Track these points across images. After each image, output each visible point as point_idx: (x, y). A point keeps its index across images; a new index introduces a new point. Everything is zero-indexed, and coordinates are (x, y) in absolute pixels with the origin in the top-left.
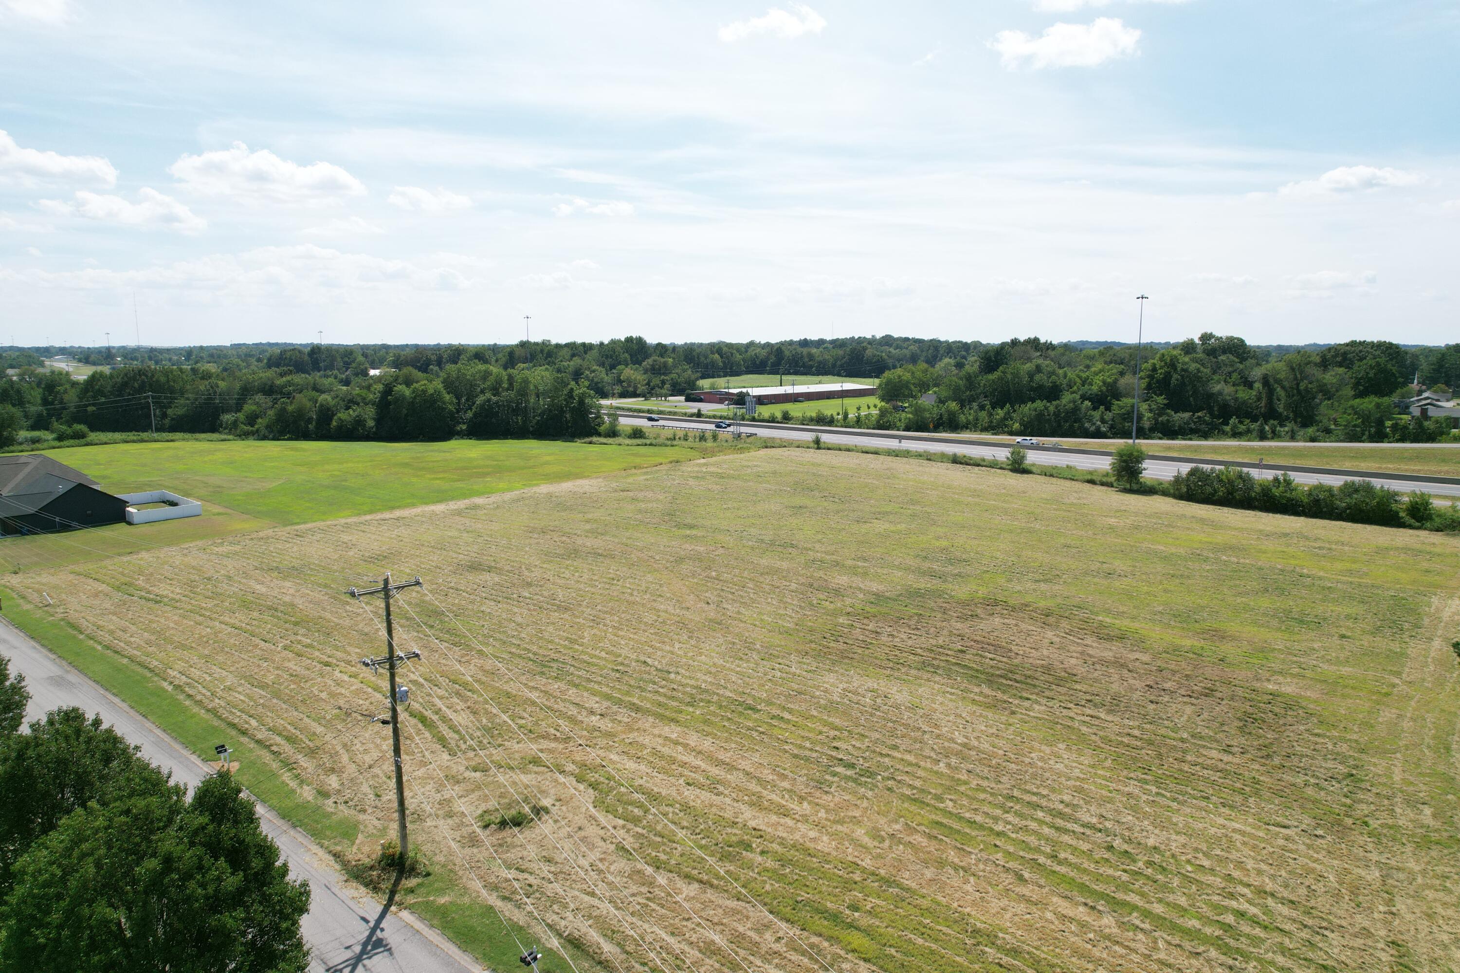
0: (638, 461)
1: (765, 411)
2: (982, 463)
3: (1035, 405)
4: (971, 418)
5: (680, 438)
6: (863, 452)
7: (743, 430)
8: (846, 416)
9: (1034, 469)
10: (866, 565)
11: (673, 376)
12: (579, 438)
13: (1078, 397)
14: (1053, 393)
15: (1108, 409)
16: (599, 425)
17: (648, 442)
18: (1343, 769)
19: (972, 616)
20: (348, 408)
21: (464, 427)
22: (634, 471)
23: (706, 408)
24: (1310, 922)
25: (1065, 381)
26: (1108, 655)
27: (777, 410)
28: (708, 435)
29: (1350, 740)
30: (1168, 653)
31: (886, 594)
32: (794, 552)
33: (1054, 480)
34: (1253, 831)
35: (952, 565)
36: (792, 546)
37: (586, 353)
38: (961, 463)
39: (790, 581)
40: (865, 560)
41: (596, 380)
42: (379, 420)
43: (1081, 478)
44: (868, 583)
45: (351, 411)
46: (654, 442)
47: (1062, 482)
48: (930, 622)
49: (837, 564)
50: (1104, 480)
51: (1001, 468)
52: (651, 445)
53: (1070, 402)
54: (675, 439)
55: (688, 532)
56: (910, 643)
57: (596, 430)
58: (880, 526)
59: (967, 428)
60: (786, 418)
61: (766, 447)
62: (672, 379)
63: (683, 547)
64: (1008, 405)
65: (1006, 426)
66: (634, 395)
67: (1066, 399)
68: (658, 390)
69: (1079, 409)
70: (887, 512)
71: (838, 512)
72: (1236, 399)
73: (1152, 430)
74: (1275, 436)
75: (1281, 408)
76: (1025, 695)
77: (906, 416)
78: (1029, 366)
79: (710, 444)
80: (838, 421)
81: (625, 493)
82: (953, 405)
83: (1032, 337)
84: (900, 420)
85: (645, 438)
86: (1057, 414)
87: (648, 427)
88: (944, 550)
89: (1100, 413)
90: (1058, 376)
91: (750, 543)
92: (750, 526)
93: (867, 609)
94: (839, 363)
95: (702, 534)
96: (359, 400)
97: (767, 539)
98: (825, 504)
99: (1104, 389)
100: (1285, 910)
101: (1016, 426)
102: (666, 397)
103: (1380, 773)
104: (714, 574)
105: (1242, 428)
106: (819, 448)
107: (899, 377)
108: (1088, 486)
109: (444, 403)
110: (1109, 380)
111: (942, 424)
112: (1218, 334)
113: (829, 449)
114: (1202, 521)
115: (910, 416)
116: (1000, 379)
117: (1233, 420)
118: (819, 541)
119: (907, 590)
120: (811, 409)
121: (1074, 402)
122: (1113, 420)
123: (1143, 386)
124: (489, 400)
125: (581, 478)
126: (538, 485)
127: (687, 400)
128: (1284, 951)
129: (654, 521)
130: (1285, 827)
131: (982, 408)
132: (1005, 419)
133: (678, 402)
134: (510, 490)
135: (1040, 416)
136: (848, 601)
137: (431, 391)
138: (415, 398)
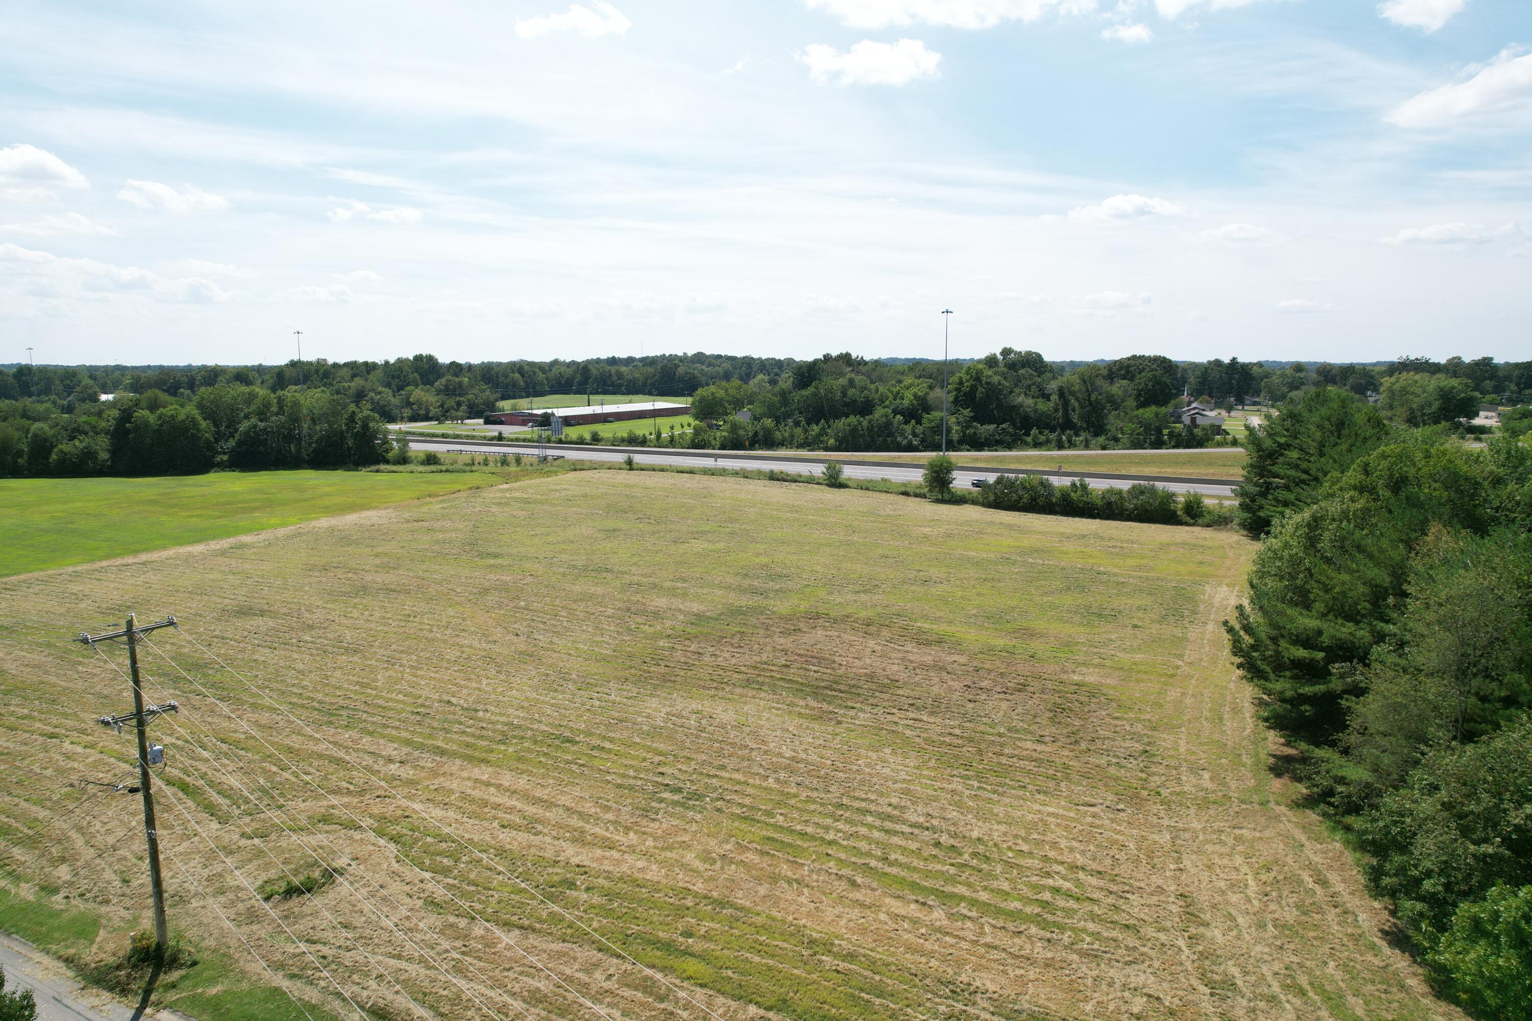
0: (433, 488)
1: (573, 433)
2: (799, 479)
3: (849, 420)
4: (786, 435)
5: (479, 463)
6: (678, 472)
7: (550, 452)
8: (659, 435)
9: (850, 484)
10: (685, 585)
11: (470, 397)
12: (364, 466)
13: (890, 411)
14: (866, 408)
15: (919, 422)
16: (387, 451)
17: (444, 468)
18: (1139, 747)
19: (794, 630)
20: (72, 438)
21: (225, 458)
22: (428, 499)
23: (508, 430)
24: (1114, 888)
25: (877, 396)
26: (928, 659)
27: (585, 431)
28: (511, 459)
29: (1144, 720)
30: (983, 653)
31: (707, 614)
32: (609, 576)
33: (870, 493)
34: (1065, 813)
35: (772, 581)
36: (607, 570)
37: (368, 372)
38: (778, 480)
39: (606, 607)
40: (684, 580)
41: (382, 403)
42: (115, 452)
43: (896, 490)
44: (688, 604)
45: (77, 443)
46: (450, 468)
47: (878, 494)
48: (753, 639)
49: (654, 586)
50: (918, 491)
51: (818, 483)
52: (447, 471)
53: (882, 416)
54: (474, 464)
55: (492, 562)
56: (734, 661)
57: (384, 457)
58: (699, 546)
59: (783, 445)
60: (596, 439)
61: (575, 470)
62: (469, 400)
63: (487, 578)
64: (823, 421)
65: (821, 442)
66: (427, 418)
67: (879, 413)
68: (454, 413)
69: (892, 424)
70: (705, 531)
71: (654, 533)
72: (1036, 411)
73: (961, 442)
74: (1072, 445)
75: (1075, 419)
76: (850, 704)
77: (722, 434)
78: (842, 381)
79: (513, 468)
80: (650, 441)
81: (420, 524)
82: (768, 422)
83: (844, 352)
84: (715, 439)
85: (440, 464)
86: (870, 429)
87: (443, 453)
88: (764, 566)
89: (911, 426)
90: (870, 390)
91: (561, 570)
92: (560, 552)
93: (688, 630)
94: (649, 381)
95: (508, 562)
96: (87, 428)
97: (579, 564)
98: (641, 526)
99: (915, 402)
100: (1094, 881)
101: (832, 441)
102: (462, 419)
103: (1169, 746)
104: (522, 603)
105: (1042, 438)
106: (631, 469)
107: (713, 394)
108: (903, 497)
109: (199, 430)
110: (920, 394)
111: (757, 442)
112: (1017, 348)
113: (642, 470)
114: (1010, 527)
115: (725, 434)
116: (815, 395)
117: (1034, 431)
118: (635, 564)
119: (728, 609)
120: (622, 429)
121: (887, 416)
122: (923, 433)
123: (951, 399)
124: (255, 426)
125: (368, 509)
126: (317, 519)
127: (486, 423)
128: (1093, 917)
129: (454, 551)
130: (1092, 805)
131: (797, 424)
132: (820, 435)
133: (476, 425)
134: (283, 525)
135: (854, 431)
136: (668, 623)
137: (181, 417)
138: (161, 425)
